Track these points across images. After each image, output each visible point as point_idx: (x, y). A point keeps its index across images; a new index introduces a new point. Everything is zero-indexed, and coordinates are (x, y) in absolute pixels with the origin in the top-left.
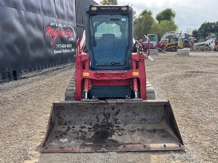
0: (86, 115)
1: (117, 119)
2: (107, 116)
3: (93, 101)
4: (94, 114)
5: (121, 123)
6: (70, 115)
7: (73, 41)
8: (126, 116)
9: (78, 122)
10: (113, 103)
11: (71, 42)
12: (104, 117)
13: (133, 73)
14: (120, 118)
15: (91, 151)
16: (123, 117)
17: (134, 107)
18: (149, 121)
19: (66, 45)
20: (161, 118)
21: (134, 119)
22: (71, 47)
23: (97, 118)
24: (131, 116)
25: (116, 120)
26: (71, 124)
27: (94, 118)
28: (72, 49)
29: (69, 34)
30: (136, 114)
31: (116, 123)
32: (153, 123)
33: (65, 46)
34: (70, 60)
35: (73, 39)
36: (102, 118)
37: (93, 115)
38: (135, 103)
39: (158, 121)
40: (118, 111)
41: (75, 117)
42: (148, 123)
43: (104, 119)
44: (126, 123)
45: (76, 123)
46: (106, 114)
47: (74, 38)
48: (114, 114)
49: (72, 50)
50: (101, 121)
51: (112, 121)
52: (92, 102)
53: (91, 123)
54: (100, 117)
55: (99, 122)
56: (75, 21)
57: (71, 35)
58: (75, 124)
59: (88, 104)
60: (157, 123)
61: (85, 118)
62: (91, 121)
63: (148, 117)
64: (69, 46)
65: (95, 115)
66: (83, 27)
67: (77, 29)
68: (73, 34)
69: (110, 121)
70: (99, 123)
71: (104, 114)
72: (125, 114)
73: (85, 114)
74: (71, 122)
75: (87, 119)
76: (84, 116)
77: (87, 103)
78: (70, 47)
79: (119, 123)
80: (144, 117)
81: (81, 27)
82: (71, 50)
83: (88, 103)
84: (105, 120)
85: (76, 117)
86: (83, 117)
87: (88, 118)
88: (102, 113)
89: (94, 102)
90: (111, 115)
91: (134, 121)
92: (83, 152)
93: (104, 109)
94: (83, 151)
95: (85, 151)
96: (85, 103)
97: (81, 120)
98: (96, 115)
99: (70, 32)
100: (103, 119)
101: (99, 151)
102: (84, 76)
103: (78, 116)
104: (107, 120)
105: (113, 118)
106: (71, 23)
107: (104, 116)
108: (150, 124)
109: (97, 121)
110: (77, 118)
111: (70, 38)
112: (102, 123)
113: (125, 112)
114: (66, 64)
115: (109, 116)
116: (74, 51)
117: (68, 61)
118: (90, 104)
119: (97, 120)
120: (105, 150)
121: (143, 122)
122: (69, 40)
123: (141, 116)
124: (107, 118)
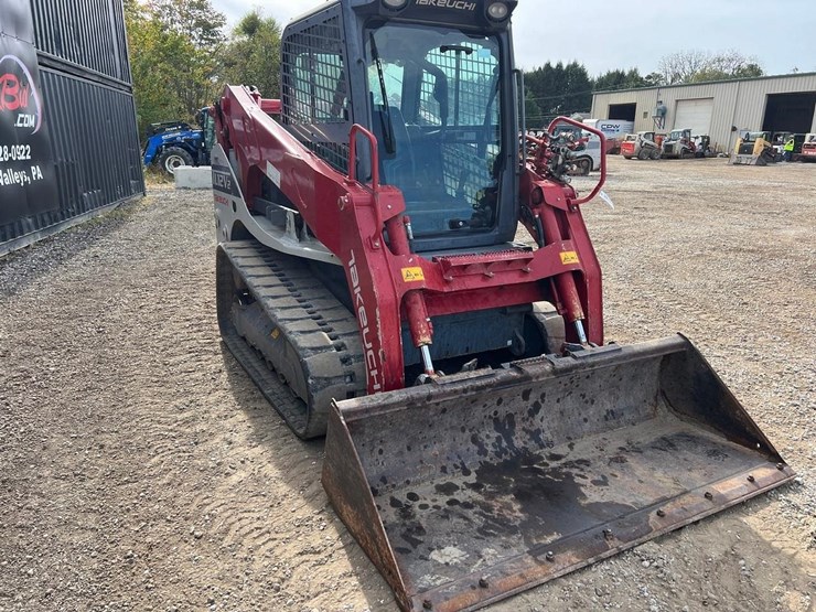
0: (438, 439)
1: (539, 431)
2: (505, 425)
3: (478, 378)
4: (463, 430)
5: (555, 439)
6: (381, 452)
7: (32, 129)
8: (561, 412)
9: (415, 472)
10: (543, 374)
11: (26, 137)
12: (497, 434)
13: (563, 255)
14: (544, 425)
15: (585, 564)
16: (553, 420)
17: (588, 377)
18: (628, 416)
19: (9, 152)
20: (652, 400)
21: (586, 420)
22: (29, 157)
23: (474, 440)
24: (576, 413)
25: (535, 435)
26: (394, 486)
27: (464, 444)
28: (33, 168)
29: (13, 99)
30: (587, 402)
31: (542, 446)
32: (641, 420)
33: (6, 153)
34: (30, 220)
35: (31, 123)
36: (490, 436)
37: (461, 433)
38: (604, 362)
39: (649, 409)
40: (540, 401)
41: (397, 455)
42: (627, 423)
43: (498, 439)
44: (569, 438)
45: (412, 480)
46: (501, 419)
47: (36, 117)
48: (526, 415)
49: (34, 174)
50: (490, 449)
51: (525, 443)
52: (478, 383)
53: (463, 464)
54: (482, 436)
55: (486, 455)
56: (30, 38)
57: (24, 105)
58: (408, 482)
59: (465, 391)
60: (648, 417)
61: (435, 449)
62: (459, 457)
63: (621, 404)
64: (21, 152)
65: (467, 431)
66: (64, 68)
67: (41, 76)
68: (30, 98)
69: (518, 444)
70: (487, 459)
71: (496, 421)
72: (557, 407)
73: (432, 433)
74: (389, 479)
75: (442, 452)
76: (428, 443)
77: (459, 387)
78: (24, 158)
79: (550, 444)
80: (609, 406)
81: (54, 64)
82: (29, 173)
83: (466, 386)
84: (504, 444)
85: (401, 453)
86: (425, 447)
87: (446, 445)
88: (490, 417)
89: (483, 382)
90: (518, 419)
91: (587, 424)
92: (563, 576)
93: (499, 402)
94: (562, 572)
95: (567, 571)
96: (456, 392)
97: (421, 462)
98: (471, 430)
99: (17, 85)
100: (494, 440)
101: (608, 553)
102: (409, 283)
103: (409, 449)
104: (510, 442)
105: (524, 429)
106: (17, 45)
107: (497, 429)
108: (634, 424)
109: (479, 453)
110: (407, 456)
111: (21, 116)
112: (498, 455)
113: (558, 401)
114: (15, 242)
115: (512, 424)
116: (40, 175)
117: (24, 222)
118: (473, 389)
119: (476, 448)
120: (624, 546)
121: (612, 423)
122: (20, 125)
123: (603, 404)
124: (508, 435)
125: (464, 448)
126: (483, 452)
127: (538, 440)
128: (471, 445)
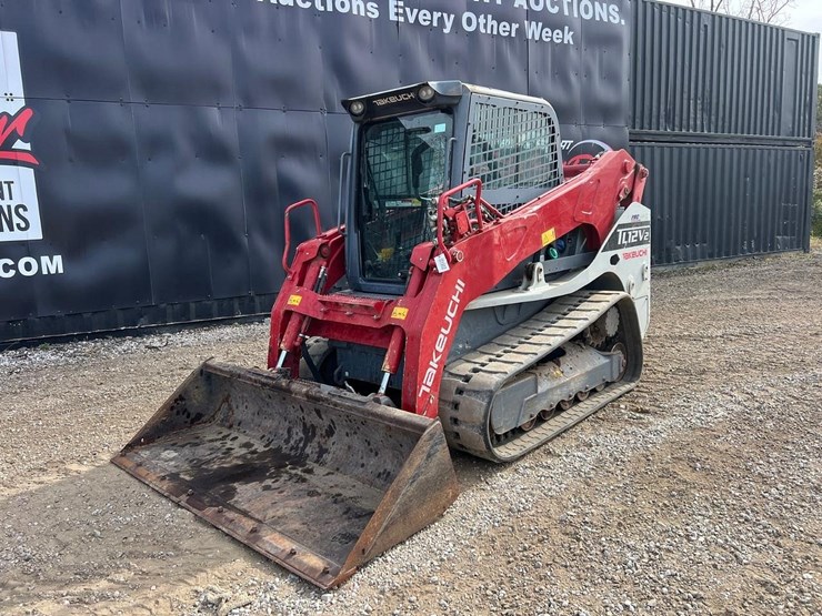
1: (326, 451)
2: (310, 433)
4: (285, 419)
5: (330, 463)
8: (349, 447)
12: (302, 435)
14: (333, 449)
16: (340, 450)
17: (363, 423)
21: (363, 465)
23: (289, 431)
24: (360, 454)
25: (322, 452)
27: (283, 430)
30: (371, 450)
31: (317, 461)
36: (298, 433)
37: (284, 421)
40: (332, 426)
41: (252, 414)
43: (300, 440)
45: (247, 432)
46: (309, 426)
48: (324, 432)
50: (292, 442)
51: (312, 453)
53: (273, 440)
54: (294, 430)
55: (286, 444)
56: (622, 122)
58: (245, 432)
62: (275, 436)
69: (308, 450)
70: (285, 447)
71: (306, 426)
72: (346, 440)
74: (241, 425)
79: (322, 464)
84: (301, 445)
85: (254, 414)
88: (300, 419)
90: (319, 432)
91: (362, 470)
93: (302, 410)
98: (289, 422)
100: (298, 438)
103: (258, 414)
104: (305, 446)
105: (318, 443)
106: (601, 130)
107: (304, 432)
109: (285, 441)
112: (292, 449)
113: (347, 434)
115: (314, 435)
119: (286, 436)
121: (380, 482)
123: (385, 462)
124: (308, 440)
125: (281, 432)
126: (287, 441)
127: (320, 456)
128: (286, 433)
